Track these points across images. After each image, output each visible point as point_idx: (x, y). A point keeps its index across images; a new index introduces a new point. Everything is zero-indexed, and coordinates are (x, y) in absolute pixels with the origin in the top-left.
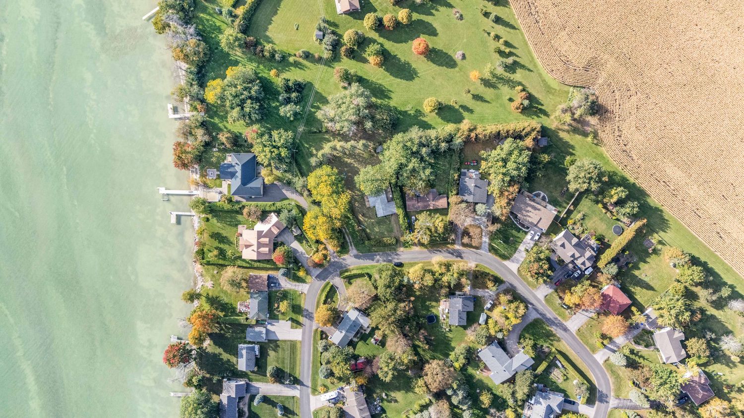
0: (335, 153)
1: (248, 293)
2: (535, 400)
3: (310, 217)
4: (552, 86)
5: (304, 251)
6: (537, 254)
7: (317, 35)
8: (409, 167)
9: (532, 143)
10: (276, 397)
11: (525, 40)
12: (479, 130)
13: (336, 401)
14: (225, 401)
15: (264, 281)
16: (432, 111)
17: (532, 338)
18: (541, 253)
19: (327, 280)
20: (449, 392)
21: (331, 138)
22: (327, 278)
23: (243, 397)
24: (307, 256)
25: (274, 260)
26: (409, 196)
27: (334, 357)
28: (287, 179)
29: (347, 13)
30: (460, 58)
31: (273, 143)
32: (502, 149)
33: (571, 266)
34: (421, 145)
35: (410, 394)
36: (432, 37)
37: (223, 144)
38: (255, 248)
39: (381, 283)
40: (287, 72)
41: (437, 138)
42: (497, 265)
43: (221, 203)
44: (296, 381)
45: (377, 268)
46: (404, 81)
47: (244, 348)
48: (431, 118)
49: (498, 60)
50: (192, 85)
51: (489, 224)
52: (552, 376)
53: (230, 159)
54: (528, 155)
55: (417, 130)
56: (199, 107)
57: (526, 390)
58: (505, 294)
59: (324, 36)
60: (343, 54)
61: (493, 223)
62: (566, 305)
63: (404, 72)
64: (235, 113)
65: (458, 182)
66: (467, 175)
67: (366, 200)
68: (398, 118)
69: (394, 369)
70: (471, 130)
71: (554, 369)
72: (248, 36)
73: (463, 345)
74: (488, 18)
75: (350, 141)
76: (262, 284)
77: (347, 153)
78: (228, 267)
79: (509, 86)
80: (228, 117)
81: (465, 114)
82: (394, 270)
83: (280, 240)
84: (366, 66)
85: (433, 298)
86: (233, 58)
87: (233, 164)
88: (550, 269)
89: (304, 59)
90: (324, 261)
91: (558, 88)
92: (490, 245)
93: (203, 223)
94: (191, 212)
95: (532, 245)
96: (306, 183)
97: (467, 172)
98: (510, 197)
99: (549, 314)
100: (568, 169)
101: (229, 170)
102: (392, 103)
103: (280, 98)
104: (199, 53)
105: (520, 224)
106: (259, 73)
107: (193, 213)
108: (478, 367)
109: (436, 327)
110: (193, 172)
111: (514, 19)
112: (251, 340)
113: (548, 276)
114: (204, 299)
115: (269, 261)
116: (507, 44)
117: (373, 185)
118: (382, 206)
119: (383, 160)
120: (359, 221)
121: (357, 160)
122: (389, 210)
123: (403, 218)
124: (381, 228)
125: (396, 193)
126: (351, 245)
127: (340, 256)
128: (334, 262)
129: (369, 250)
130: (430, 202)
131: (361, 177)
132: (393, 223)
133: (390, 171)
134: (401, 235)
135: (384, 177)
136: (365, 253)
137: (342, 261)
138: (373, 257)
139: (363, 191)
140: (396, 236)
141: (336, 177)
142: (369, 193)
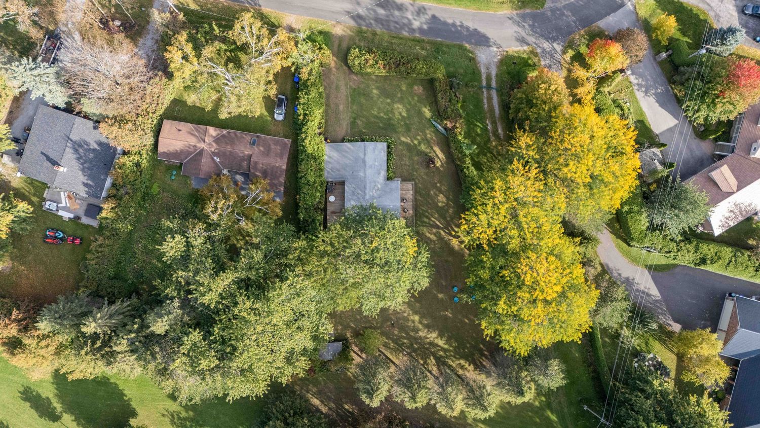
5: (639, 95)
21: (470, 421)
24: (633, 79)
28: (642, 331)
34: (168, 345)
65: (112, 191)
66: (84, 208)
67: (409, 205)
70: (17, 344)
77: (432, 361)
81: (48, 392)
90: (583, 49)
97: (81, 213)
117: (371, 248)
118: (365, 175)
119: (323, 320)
120: (448, 146)
121: (407, 334)
122: (346, 157)
123: (308, 120)
124: (385, 110)
125: (313, 206)
126: (489, 78)
127: (532, 52)
128: (554, 39)
129: (437, 51)
130: (213, 150)
131: (408, 282)
132: (345, 114)
133: (303, 280)
134: (330, 70)
135: (326, 266)
136: (454, 46)
137: (530, 35)
138: (432, 25)
139: (410, 236)
140: (345, 73)
141: (490, 305)
142: (394, 223)
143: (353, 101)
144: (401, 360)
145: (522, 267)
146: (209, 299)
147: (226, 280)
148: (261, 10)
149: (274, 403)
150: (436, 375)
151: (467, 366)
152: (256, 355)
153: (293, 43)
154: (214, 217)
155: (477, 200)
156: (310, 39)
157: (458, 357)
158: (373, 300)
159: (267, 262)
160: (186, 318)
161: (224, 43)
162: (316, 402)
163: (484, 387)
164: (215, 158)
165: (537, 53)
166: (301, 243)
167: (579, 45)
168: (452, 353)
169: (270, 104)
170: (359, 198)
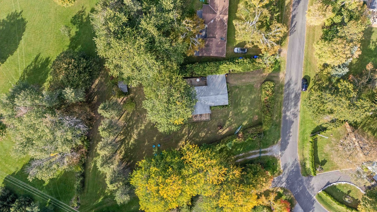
19: (315, 197)
21: (95, 159)
22: (311, 197)
26: (202, 51)
46: (25, 35)
67: (198, 119)
77: (123, 137)
90: (284, 197)
117: (176, 102)
118: (211, 95)
119: (138, 81)
120: (229, 135)
121: (135, 124)
122: (219, 85)
123: (236, 64)
124: (244, 102)
125: (193, 71)
126: (265, 152)
127: (280, 172)
128: (287, 183)
129: (276, 125)
130: (217, 19)
131: (161, 121)
132: (240, 83)
133: (157, 69)
134: (262, 73)
135: (165, 80)
136: (279, 133)
137: (288, 170)
138: (288, 122)
139: (184, 120)
140: (261, 80)
141: (153, 163)
142: (189, 112)
143: (247, 86)
144: (122, 122)
145: (174, 178)
146: (143, 24)
147: (154, 32)
148: (288, 36)
149: (94, 61)
150: (116, 140)
151: (122, 155)
152: (118, 50)
153: (273, 53)
154: (184, 23)
155: (205, 152)
156: (276, 62)
157: (126, 150)
158: (151, 105)
159: (164, 51)
160: (132, 14)
161: (270, 19)
162: (97, 82)
163: (112, 164)
164: (213, 20)
165: (280, 175)
166: (175, 67)
167: (286, 195)
168: (127, 147)
169: (242, 45)
170: (199, 93)
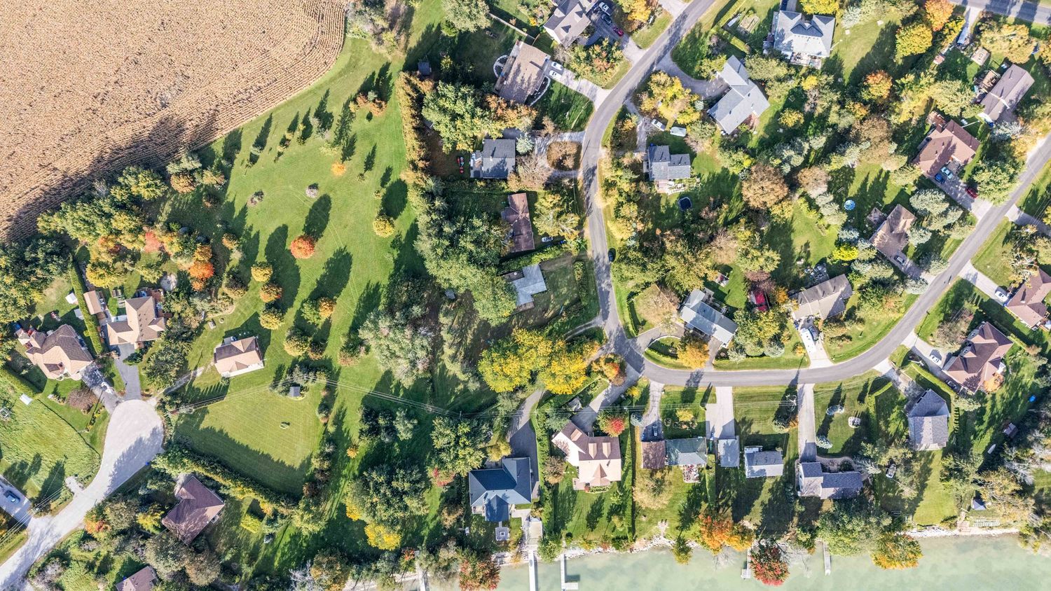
0: (460, 357)
1: (670, 469)
2: (786, 50)
3: (553, 384)
4: (346, 62)
5: (604, 392)
6: (580, 63)
7: (296, 395)
8: (473, 249)
9: (427, 82)
10: (817, 418)
11: (286, 104)
12: (414, 156)
13: (815, 331)
14: (831, 491)
15: (651, 447)
16: (392, 224)
17: (699, 62)
18: (579, 57)
19: (643, 356)
20: (787, 169)
21: (439, 364)
22: (639, 356)
23: (822, 465)
24: (610, 387)
25: (620, 433)
26: (513, 248)
27: (751, 336)
28: (502, 425)
29: (262, 355)
30: (315, 191)
31: (452, 444)
32: (439, 123)
33: (594, 17)
34: (440, 234)
35: (795, 225)
36: (289, 233)
37: (458, 520)
38: (604, 462)
39: (640, 278)
40: (351, 432)
41: (429, 213)
42: (602, 118)
43: (543, 518)
44: (792, 390)
45: (619, 285)
46: (353, 267)
47: (750, 468)
48: (401, 225)
49: (316, 139)
50: (377, 571)
51: (543, 132)
52: (751, 31)
53: (479, 507)
54: (444, 86)
55: (420, 243)
56: (407, 559)
57: (774, 63)
58: (641, 103)
59: (296, 385)
60: (319, 356)
61: (543, 127)
62: (650, 18)
63: (339, 267)
64: (412, 503)
65: (489, 181)
66: (478, 169)
67: (524, 308)
68: (405, 271)
69: (761, 248)
70: (415, 168)
71: (741, 28)
72: (303, 494)
73: (718, 156)
74: (257, 157)
75: (442, 337)
76: (655, 449)
77: (459, 339)
78: (635, 499)
79: (350, 121)
80: (419, 514)
81: (393, 178)
82: (620, 261)
83: (590, 428)
84: (335, 323)
85: (655, 203)
86: (335, 515)
87: (486, 502)
88: (600, 44)
89: (329, 412)
90: (616, 362)
91: (349, 54)
92: (573, 130)
93: (575, 542)
94: (560, 561)
95: (570, 72)
96: (505, 395)
97: (475, 169)
98: (504, 105)
99: (663, 40)
100: (460, 31)
101: (495, 508)
102: (385, 281)
103: (387, 440)
104: (329, 562)
105: (541, 90)
106: (354, 474)
107: (560, 557)
108: (747, 133)
109: (696, 197)
110: (501, 563)
111: (257, 121)
112: (738, 459)
113: (610, 45)
114: (684, 533)
115: (622, 443)
116: (292, 129)
117: (501, 298)
118: (531, 285)
119: (465, 288)
120: (554, 317)
121: (468, 325)
122: (535, 274)
123: (546, 253)
124: (562, 284)
125: (510, 267)
126: (590, 325)
127: (607, 340)
128: (615, 348)
129: (594, 299)
130: (520, 218)
131: (492, 317)
132: (554, 268)
133: (480, 276)
134: (570, 255)
135: (488, 283)
136: (599, 305)
137: (614, 337)
138: (605, 293)
139: (511, 312)
140: (571, 262)
141: (493, 351)
142: (513, 304)
143: (561, 269)
145: (512, 357)
148: (587, 217)
152: (446, 268)
153: (575, 238)
154: (493, 231)
155: (532, 332)
158: (481, 305)
164: (517, 219)
167: (616, 359)
169: (546, 236)
170: (519, 286)
